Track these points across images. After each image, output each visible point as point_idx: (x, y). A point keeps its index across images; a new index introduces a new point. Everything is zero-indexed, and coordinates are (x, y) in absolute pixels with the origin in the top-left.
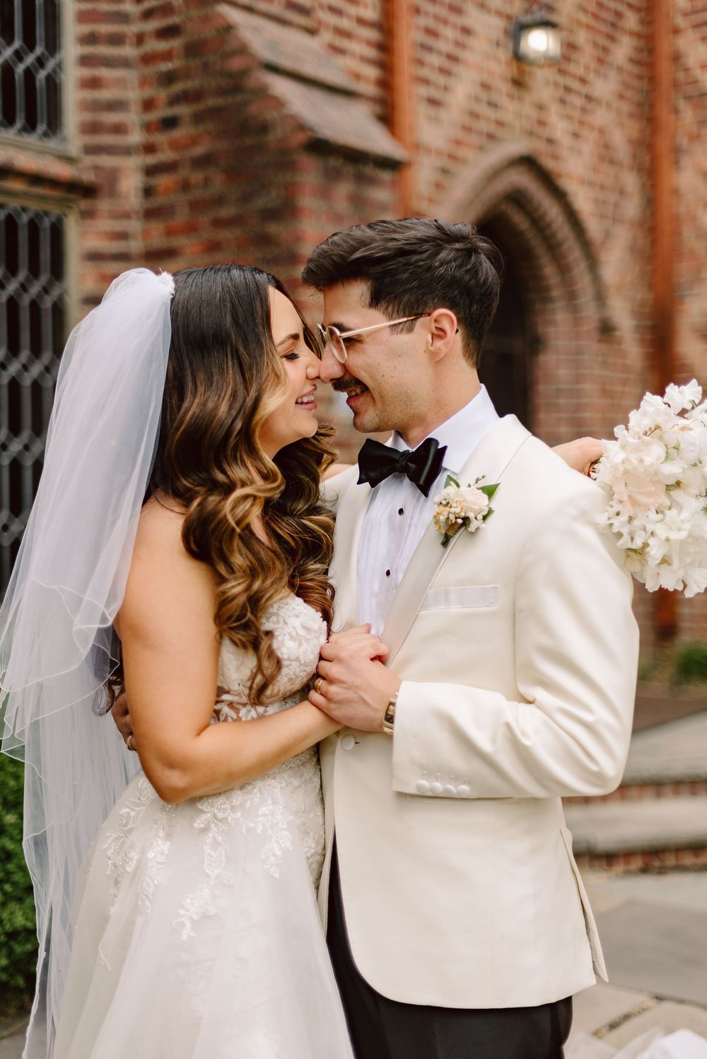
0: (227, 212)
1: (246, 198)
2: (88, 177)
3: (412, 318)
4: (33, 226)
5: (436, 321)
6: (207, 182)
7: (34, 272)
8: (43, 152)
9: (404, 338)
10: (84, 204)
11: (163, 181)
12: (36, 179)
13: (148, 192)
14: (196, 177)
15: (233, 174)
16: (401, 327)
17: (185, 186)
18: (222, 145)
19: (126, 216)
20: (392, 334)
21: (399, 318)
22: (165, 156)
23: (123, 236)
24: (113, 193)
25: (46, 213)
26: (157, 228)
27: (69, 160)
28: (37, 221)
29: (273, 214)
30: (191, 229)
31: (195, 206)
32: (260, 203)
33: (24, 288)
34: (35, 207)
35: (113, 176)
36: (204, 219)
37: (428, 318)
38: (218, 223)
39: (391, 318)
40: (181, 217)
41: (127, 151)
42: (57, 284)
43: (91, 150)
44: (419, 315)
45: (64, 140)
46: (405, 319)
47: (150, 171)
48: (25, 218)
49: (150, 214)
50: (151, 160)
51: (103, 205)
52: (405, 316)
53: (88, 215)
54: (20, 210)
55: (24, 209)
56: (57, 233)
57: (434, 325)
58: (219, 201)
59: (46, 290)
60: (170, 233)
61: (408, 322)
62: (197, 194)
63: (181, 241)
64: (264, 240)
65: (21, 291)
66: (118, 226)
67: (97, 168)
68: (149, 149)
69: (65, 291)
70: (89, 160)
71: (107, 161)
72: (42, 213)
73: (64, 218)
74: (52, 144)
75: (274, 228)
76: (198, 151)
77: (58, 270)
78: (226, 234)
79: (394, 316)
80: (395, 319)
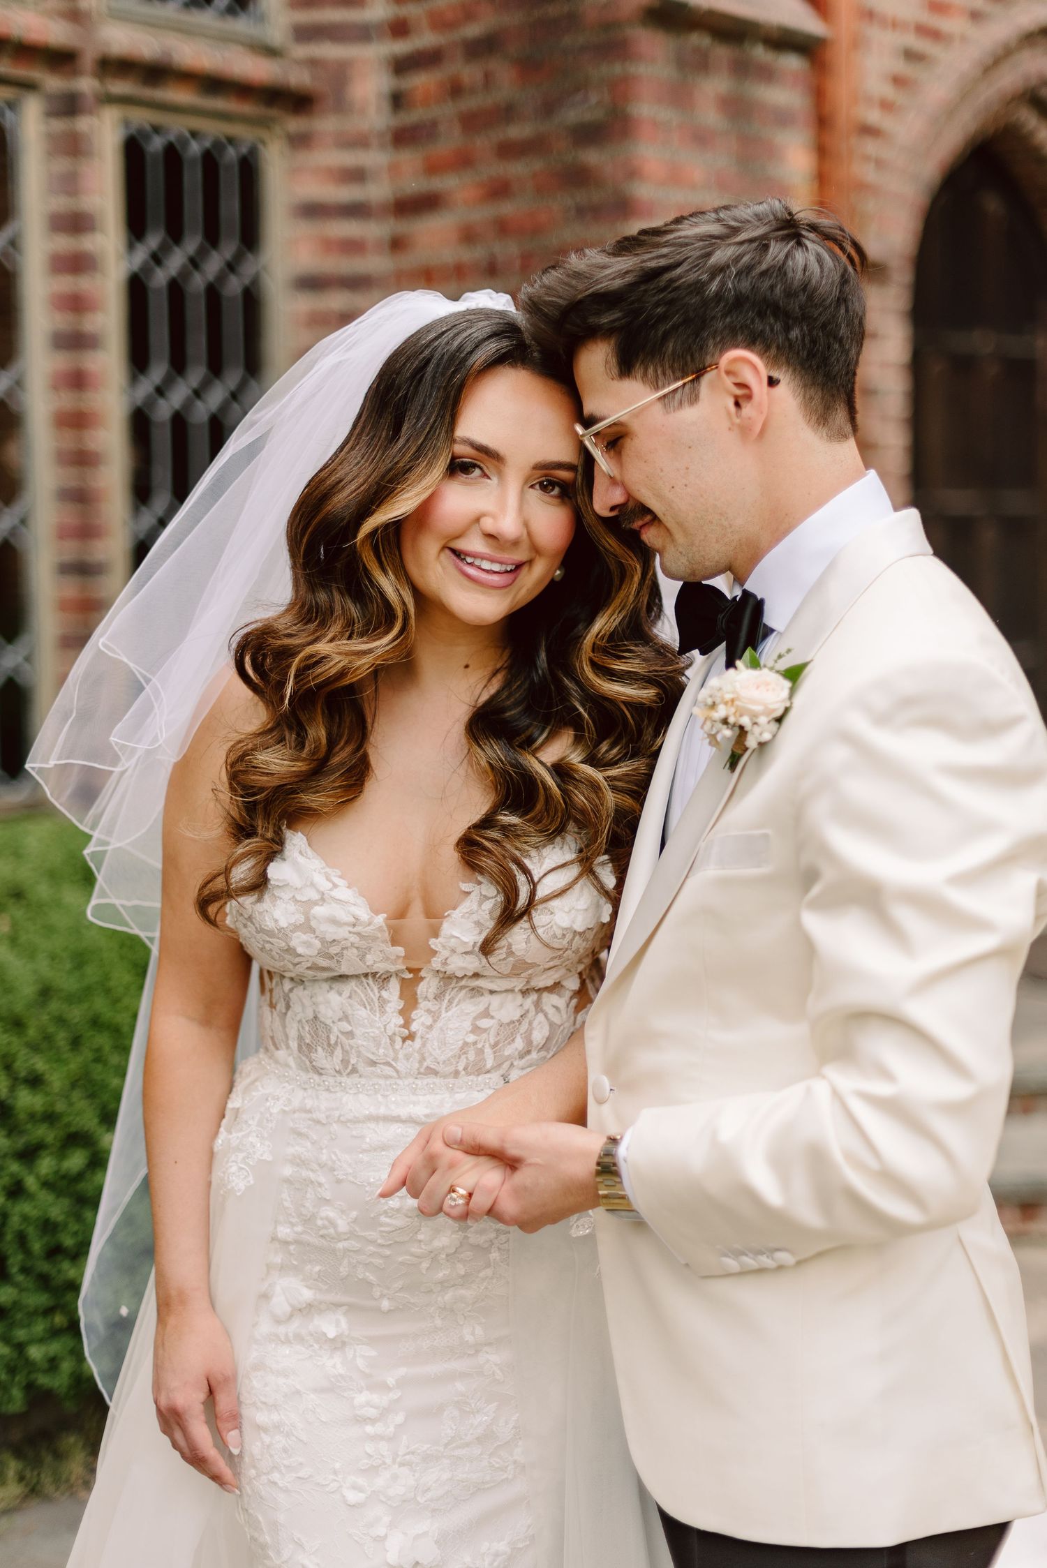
0: (517, 131)
1: (548, 108)
2: (298, 78)
3: (690, 378)
4: (210, 161)
5: (728, 373)
6: (488, 79)
7: (212, 237)
8: (225, 39)
9: (689, 414)
10: (295, 124)
11: (421, 82)
12: (213, 84)
13: (398, 100)
14: (470, 73)
15: (528, 67)
16: (678, 396)
17: (455, 90)
18: (512, 19)
19: (360, 142)
20: (668, 413)
21: (669, 384)
22: (425, 39)
23: (356, 175)
24: (341, 105)
25: (231, 140)
26: (410, 159)
27: (271, 52)
28: (215, 154)
29: (591, 134)
30: (463, 161)
31: (472, 122)
32: (573, 114)
33: (195, 263)
34: (213, 129)
35: (340, 74)
36: (483, 143)
37: (715, 372)
38: (508, 150)
39: (657, 388)
40: (450, 141)
41: (363, 34)
42: (250, 256)
43: (305, 34)
44: (700, 372)
45: (261, 19)
46: (680, 383)
47: (401, 66)
48: (195, 148)
49: (402, 138)
50: (401, 47)
51: (325, 124)
52: (677, 379)
53: (301, 141)
54: (187, 135)
55: (194, 134)
56: (249, 171)
57: (728, 382)
58: (507, 113)
59: (231, 267)
60: (433, 168)
61: (687, 387)
62: (471, 103)
63: (448, 183)
64: (578, 177)
65: (191, 268)
66: (349, 159)
67: (313, 63)
68: (399, 29)
69: (265, 268)
70: (302, 51)
71: (329, 51)
72: (224, 140)
73: (261, 147)
74: (241, 25)
75: (592, 157)
76: (473, 30)
77: (251, 236)
78: (517, 169)
79: (660, 383)
80: (664, 387)
